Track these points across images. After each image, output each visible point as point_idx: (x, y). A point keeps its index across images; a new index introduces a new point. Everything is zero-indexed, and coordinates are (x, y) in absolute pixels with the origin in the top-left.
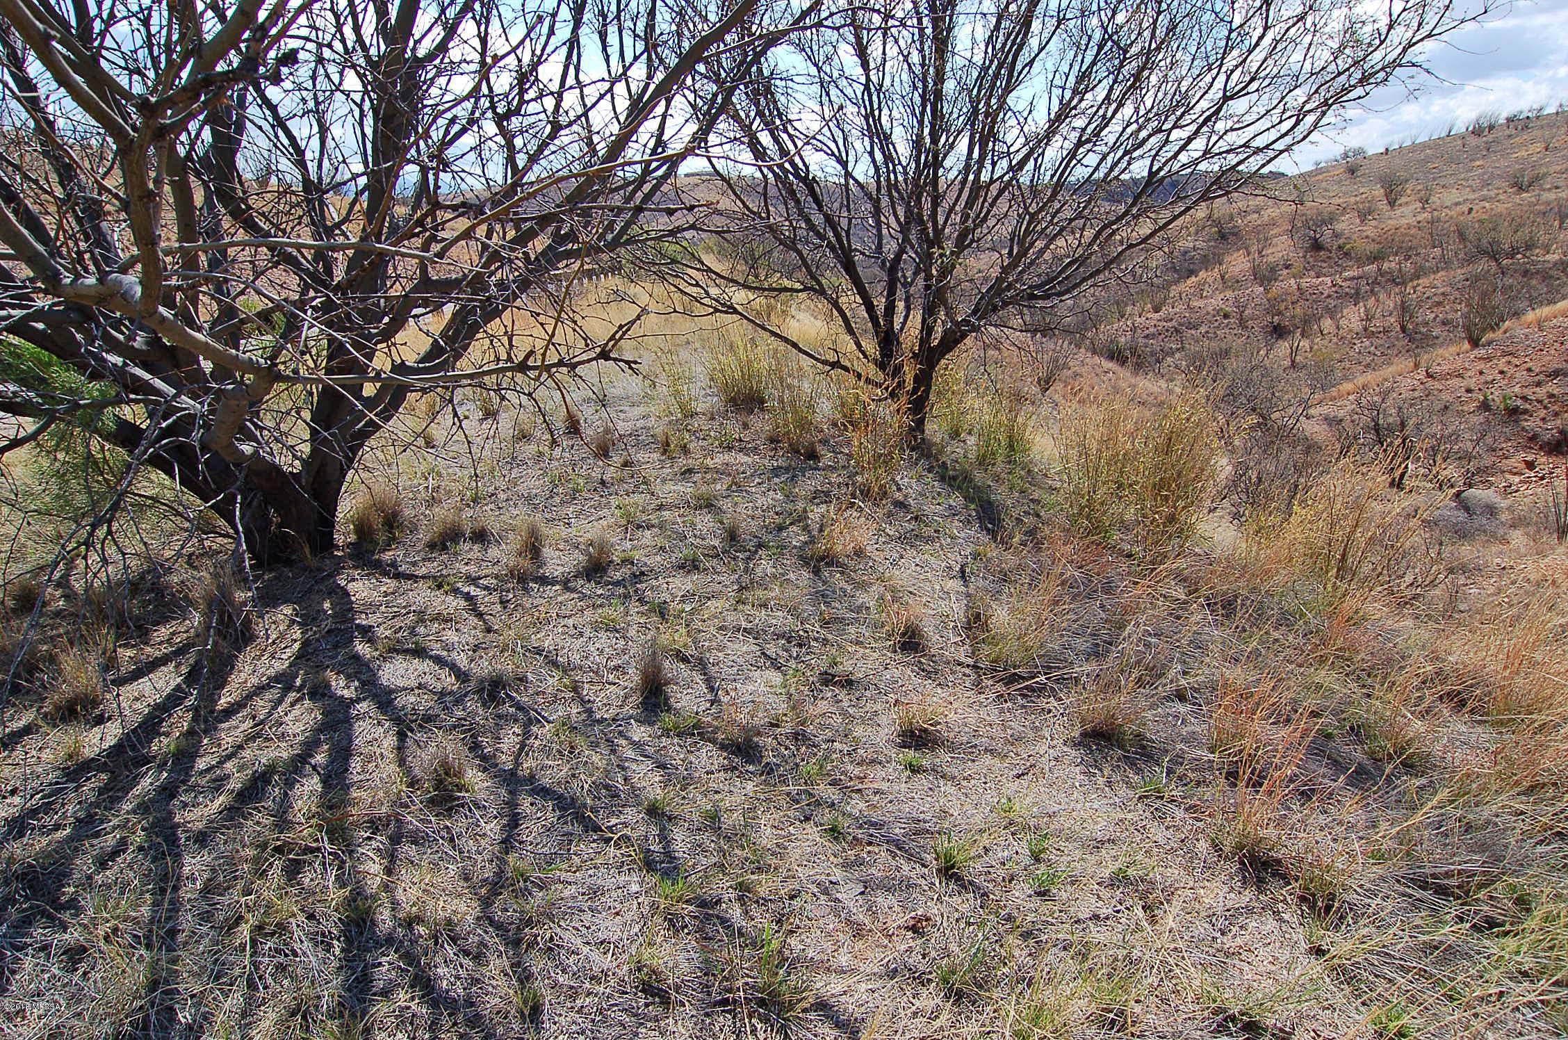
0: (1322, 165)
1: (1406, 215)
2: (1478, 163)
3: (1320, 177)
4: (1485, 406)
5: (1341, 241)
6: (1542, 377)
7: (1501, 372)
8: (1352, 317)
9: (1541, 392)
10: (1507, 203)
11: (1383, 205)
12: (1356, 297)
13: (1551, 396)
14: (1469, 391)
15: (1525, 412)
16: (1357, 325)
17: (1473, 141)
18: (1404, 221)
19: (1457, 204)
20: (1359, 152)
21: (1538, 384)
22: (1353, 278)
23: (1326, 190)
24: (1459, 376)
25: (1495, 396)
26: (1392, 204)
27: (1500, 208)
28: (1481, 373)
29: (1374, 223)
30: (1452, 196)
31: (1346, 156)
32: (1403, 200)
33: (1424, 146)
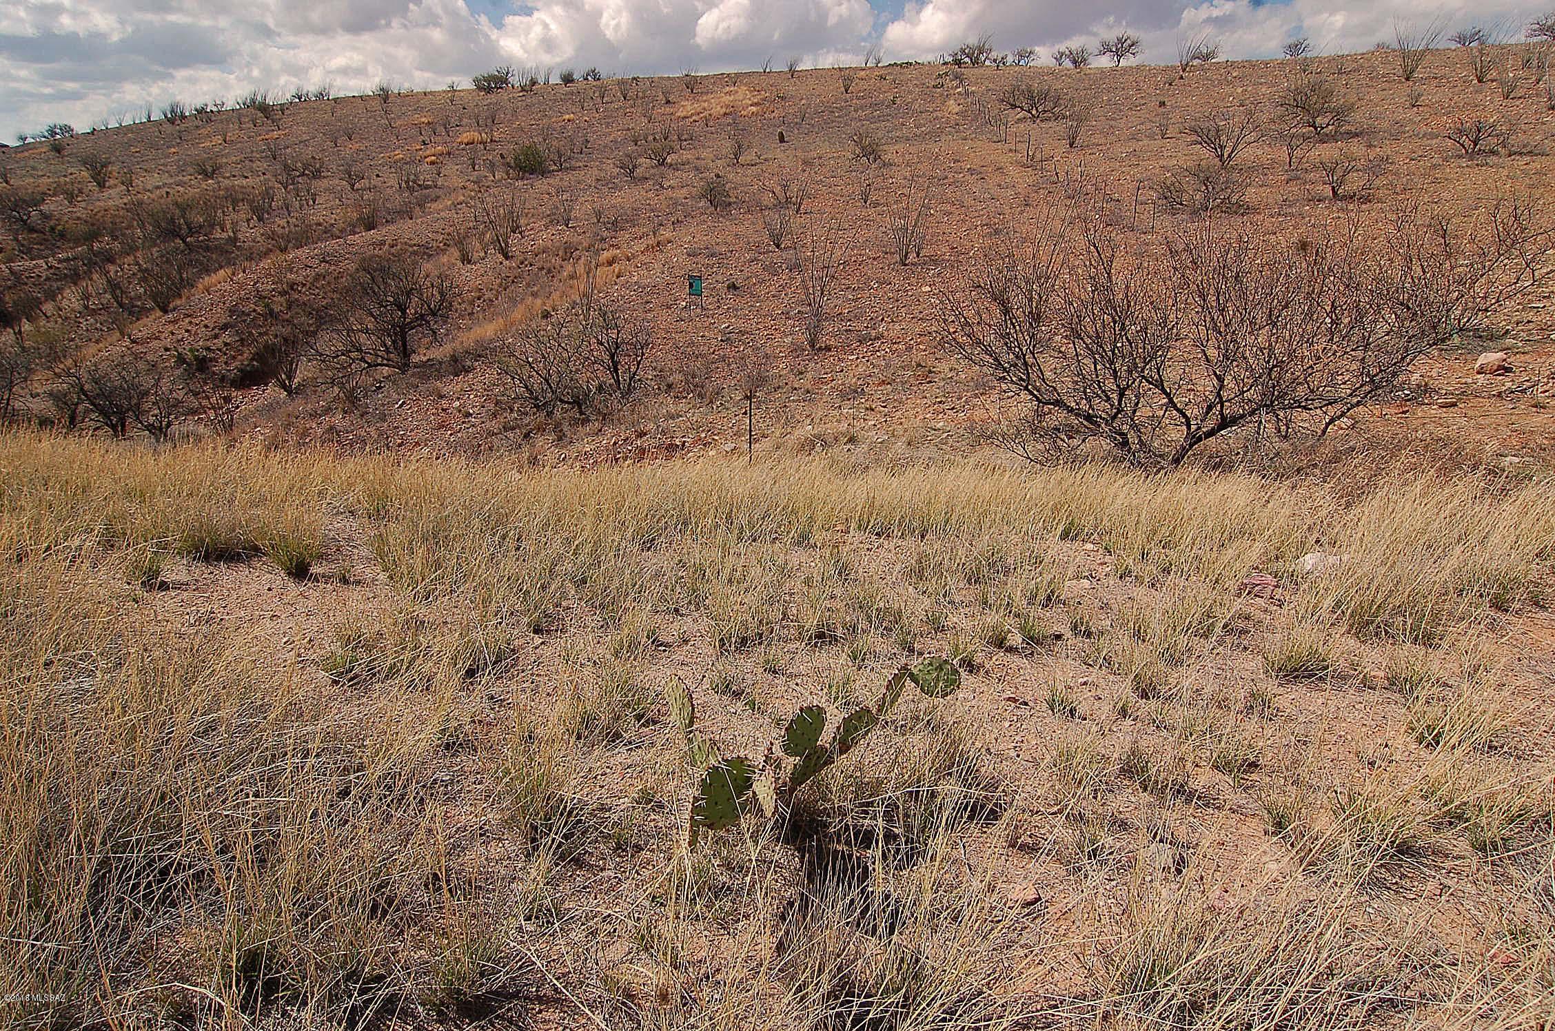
0: (30, 140)
1: (113, 198)
2: (173, 150)
3: (26, 154)
4: (181, 359)
5: (52, 223)
6: (217, 331)
7: (187, 331)
8: (71, 299)
9: (219, 342)
10: (195, 188)
11: (93, 186)
12: (75, 278)
13: (226, 344)
14: (167, 350)
15: (211, 360)
16: (77, 305)
17: (168, 128)
18: (111, 203)
19: (158, 187)
20: (67, 129)
21: (216, 336)
22: (68, 260)
23: (34, 168)
24: (157, 338)
25: (185, 350)
26: (102, 185)
27: (192, 192)
28: (173, 334)
29: (83, 204)
30: (154, 180)
31: (52, 132)
32: (112, 182)
33: (129, 129)
